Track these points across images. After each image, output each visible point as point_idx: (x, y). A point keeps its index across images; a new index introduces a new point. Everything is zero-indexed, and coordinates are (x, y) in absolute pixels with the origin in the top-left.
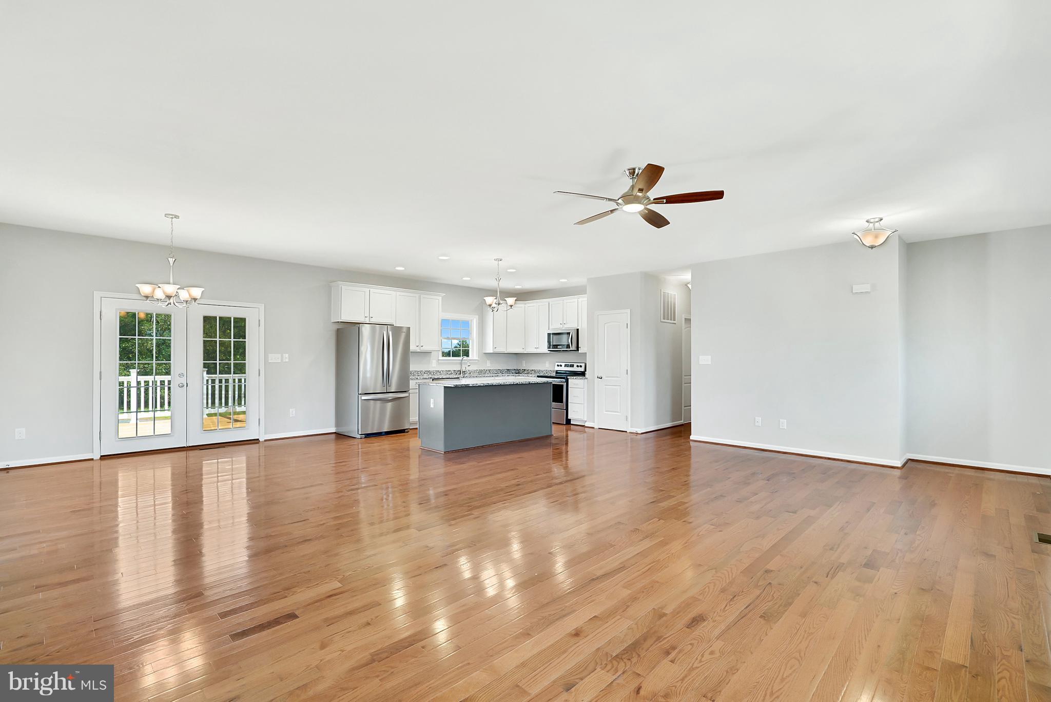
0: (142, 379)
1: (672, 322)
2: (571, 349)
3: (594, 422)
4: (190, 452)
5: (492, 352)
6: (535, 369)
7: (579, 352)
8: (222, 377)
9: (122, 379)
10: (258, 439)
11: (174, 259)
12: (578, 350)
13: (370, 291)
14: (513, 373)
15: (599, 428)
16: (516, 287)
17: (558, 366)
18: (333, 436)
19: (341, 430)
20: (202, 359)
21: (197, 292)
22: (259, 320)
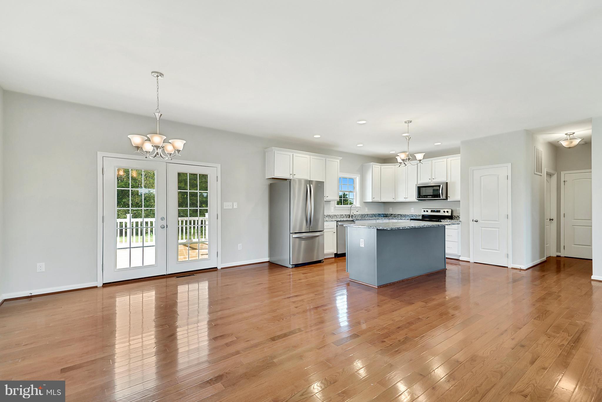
0: (134, 220)
1: (540, 174)
2: (441, 198)
3: (470, 257)
4: (169, 279)
5: (371, 201)
6: (401, 214)
7: (448, 200)
8: (191, 219)
9: (119, 221)
10: (217, 267)
11: (160, 114)
12: (447, 199)
13: (293, 154)
14: (382, 217)
15: (474, 262)
16: (390, 152)
17: (424, 211)
18: (267, 264)
19: (274, 260)
20: (178, 206)
21: (180, 144)
22: (217, 177)
